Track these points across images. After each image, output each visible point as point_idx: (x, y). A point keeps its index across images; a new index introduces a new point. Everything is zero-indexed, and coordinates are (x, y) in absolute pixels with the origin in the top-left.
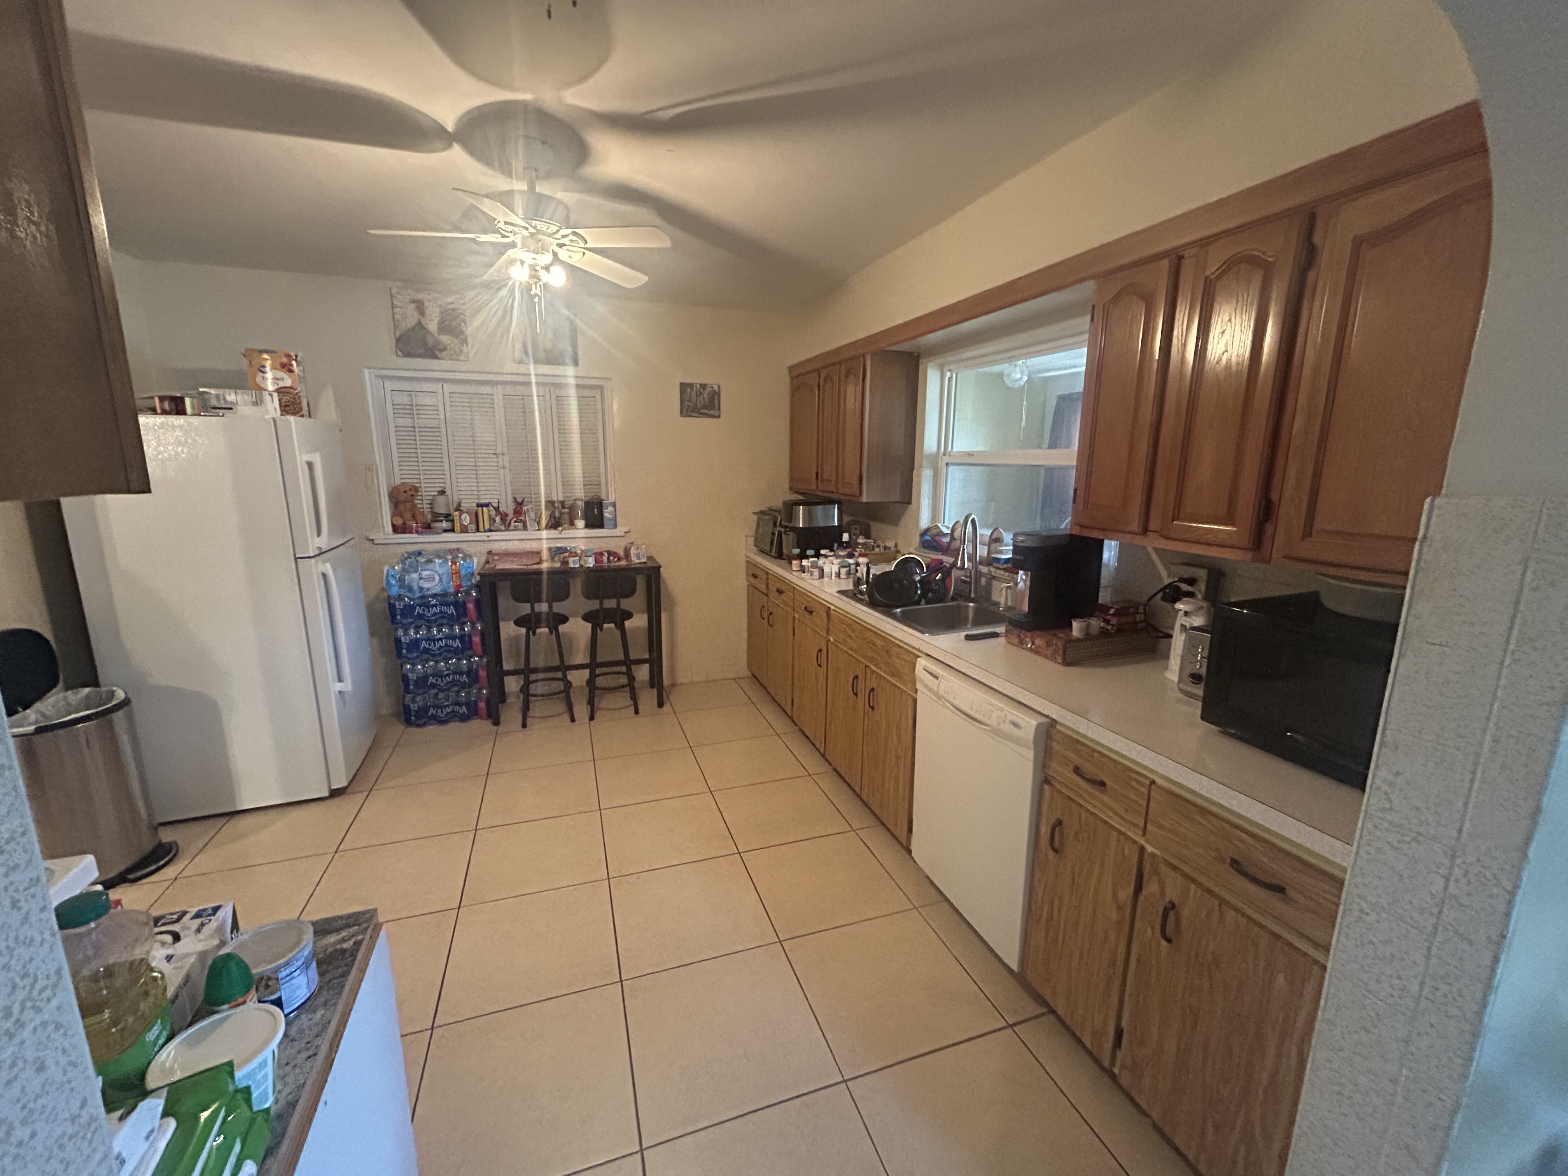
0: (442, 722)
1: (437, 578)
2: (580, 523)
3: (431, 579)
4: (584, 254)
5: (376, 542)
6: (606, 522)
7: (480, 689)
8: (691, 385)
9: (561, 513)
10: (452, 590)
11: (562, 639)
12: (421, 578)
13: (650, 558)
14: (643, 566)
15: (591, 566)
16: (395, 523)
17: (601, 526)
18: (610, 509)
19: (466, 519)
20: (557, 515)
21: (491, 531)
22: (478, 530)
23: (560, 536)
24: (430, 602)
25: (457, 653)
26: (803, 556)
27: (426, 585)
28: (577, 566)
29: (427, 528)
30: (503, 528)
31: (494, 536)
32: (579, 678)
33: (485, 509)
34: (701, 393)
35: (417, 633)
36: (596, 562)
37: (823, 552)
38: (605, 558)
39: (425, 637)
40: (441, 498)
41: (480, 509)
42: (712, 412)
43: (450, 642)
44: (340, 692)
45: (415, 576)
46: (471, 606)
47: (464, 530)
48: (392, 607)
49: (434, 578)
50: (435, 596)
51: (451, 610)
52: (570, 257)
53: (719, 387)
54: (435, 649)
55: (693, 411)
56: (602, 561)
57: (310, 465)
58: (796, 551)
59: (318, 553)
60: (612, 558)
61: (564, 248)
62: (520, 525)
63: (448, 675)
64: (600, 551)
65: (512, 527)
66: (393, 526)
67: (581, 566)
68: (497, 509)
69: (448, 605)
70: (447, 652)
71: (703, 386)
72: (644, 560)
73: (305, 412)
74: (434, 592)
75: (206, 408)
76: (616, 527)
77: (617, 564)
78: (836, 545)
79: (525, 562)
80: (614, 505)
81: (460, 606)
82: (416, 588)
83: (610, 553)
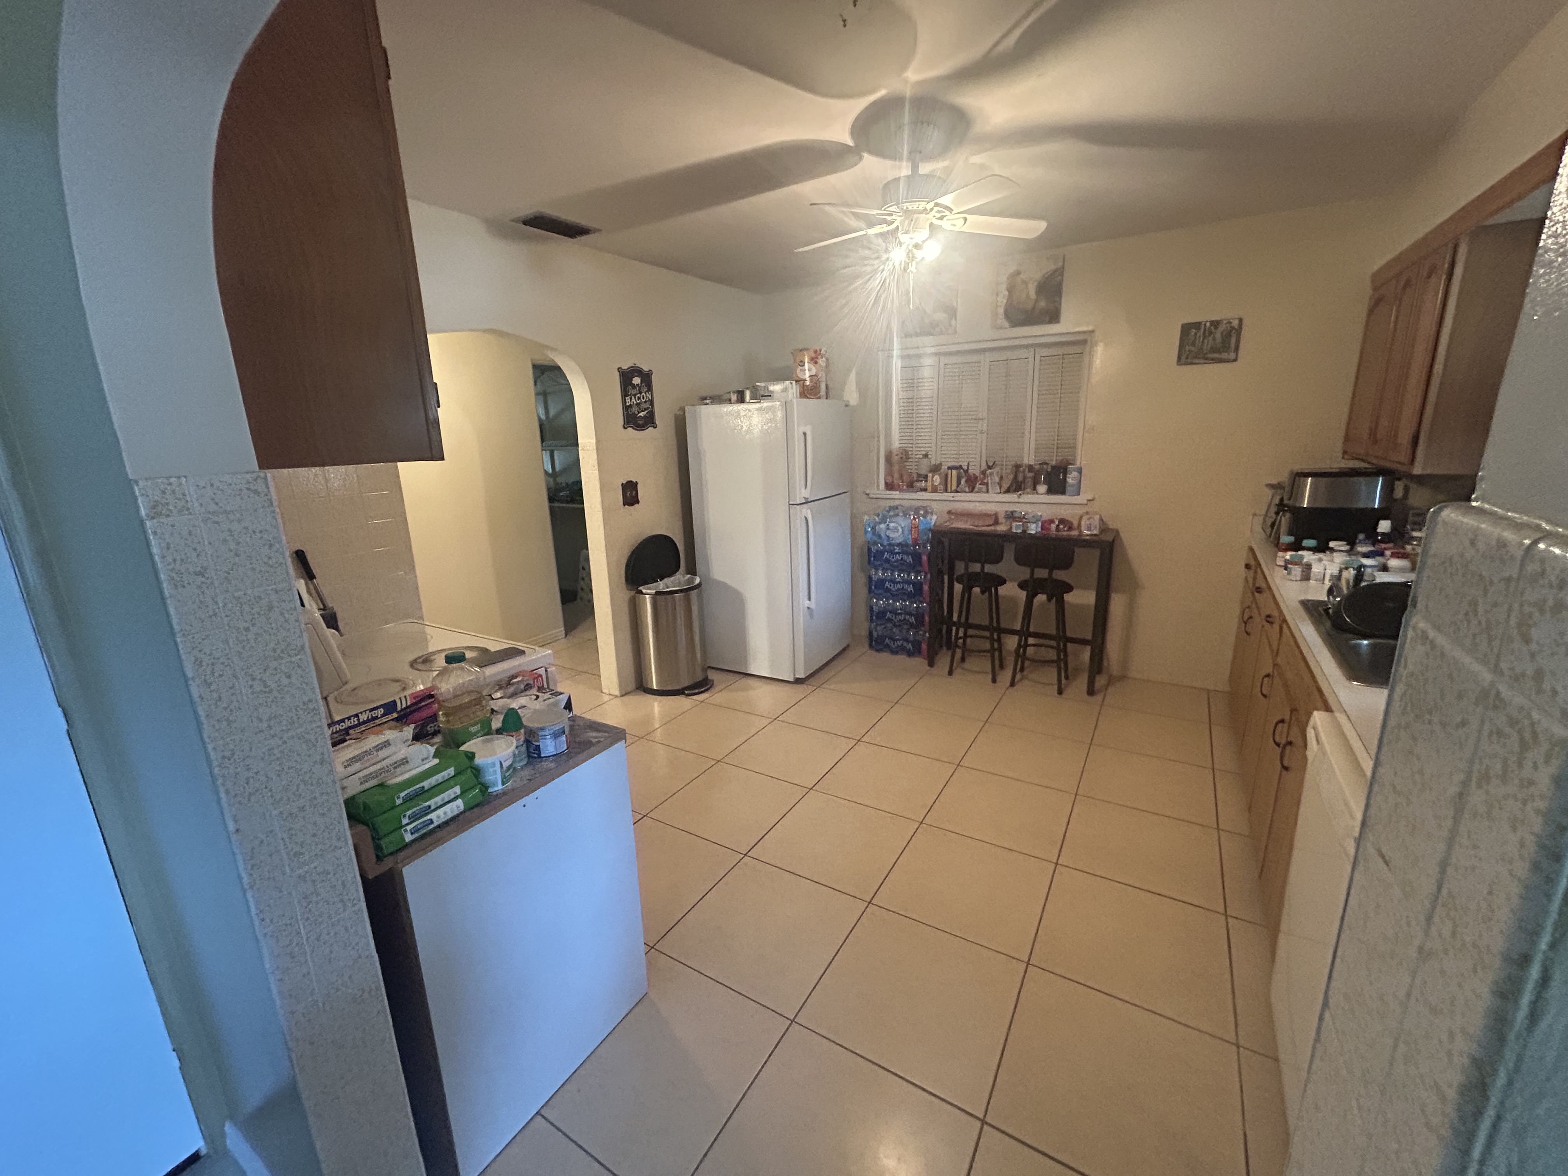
0: (894, 652)
1: (900, 530)
2: (1042, 488)
3: (895, 530)
4: (965, 219)
5: (871, 496)
6: (1068, 489)
7: (925, 632)
8: (1197, 325)
9: (1025, 478)
10: (910, 542)
11: (1000, 600)
12: (888, 529)
13: (1104, 529)
14: (1094, 538)
15: (1033, 532)
16: (888, 481)
17: (1063, 492)
18: (1075, 474)
19: (937, 479)
20: (1020, 478)
21: (957, 492)
22: (946, 491)
23: (1021, 500)
24: (895, 549)
25: (910, 596)
26: (1296, 547)
27: (892, 535)
28: (1019, 531)
29: (911, 486)
30: (967, 489)
31: (959, 496)
32: (1011, 642)
33: (954, 472)
34: (1211, 333)
35: (883, 574)
36: (1042, 529)
37: (1332, 544)
38: (1053, 526)
39: (889, 578)
40: (925, 461)
41: (950, 471)
42: (1224, 356)
43: (906, 586)
44: (808, 608)
45: (883, 526)
46: (925, 558)
47: (935, 490)
48: (869, 549)
49: (898, 531)
50: (899, 545)
51: (909, 559)
52: (954, 225)
53: (1241, 320)
54: (894, 589)
55: (1196, 357)
56: (1049, 529)
57: (805, 434)
58: (1290, 539)
59: (804, 501)
60: (1061, 527)
61: (945, 218)
62: (984, 488)
63: (900, 614)
64: (1050, 518)
65: (976, 490)
66: (886, 484)
67: (1024, 531)
68: (966, 471)
69: (908, 554)
70: (902, 595)
71: (1216, 324)
72: (1095, 532)
73: (823, 392)
74: (898, 541)
75: (759, 396)
76: (1079, 494)
77: (1065, 533)
78: (1361, 536)
79: (976, 524)
80: (1080, 471)
81: (917, 556)
82: (883, 536)
83: (1062, 521)
